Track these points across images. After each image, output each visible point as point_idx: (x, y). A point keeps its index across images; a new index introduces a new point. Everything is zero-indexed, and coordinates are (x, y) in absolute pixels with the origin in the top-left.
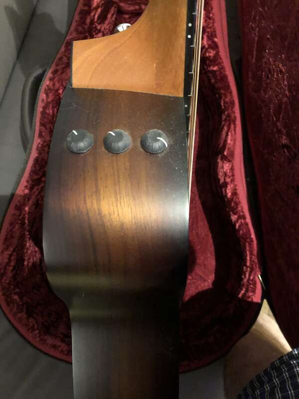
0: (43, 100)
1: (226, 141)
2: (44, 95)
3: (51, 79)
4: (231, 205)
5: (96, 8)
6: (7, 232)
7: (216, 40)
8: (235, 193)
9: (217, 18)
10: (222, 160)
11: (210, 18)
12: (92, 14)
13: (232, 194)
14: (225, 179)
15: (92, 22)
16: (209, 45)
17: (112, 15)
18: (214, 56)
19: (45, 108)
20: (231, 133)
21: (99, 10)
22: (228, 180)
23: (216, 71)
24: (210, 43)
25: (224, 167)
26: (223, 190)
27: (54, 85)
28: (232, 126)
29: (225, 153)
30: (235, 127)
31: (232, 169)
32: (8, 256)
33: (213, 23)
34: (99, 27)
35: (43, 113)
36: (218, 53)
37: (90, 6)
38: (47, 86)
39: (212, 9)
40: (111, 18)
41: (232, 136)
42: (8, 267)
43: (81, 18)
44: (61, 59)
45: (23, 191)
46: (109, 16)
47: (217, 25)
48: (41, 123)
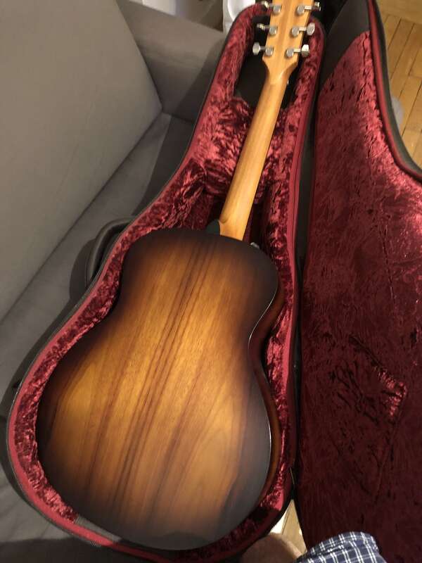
0: (117, 248)
1: (279, 324)
2: (120, 245)
3: (130, 233)
4: (274, 387)
5: (186, 186)
6: (42, 363)
7: (285, 235)
8: (280, 376)
9: (290, 219)
10: (273, 341)
11: (283, 217)
12: (182, 189)
13: (277, 377)
14: (273, 361)
15: (180, 195)
16: (279, 239)
17: (198, 193)
18: (282, 248)
19: (117, 256)
20: (286, 319)
21: (189, 188)
22: (276, 362)
23: (281, 261)
24: (280, 236)
25: (274, 350)
26: (270, 371)
27: (132, 238)
28: (288, 312)
29: (277, 336)
30: (290, 314)
31: (281, 353)
32: (34, 389)
33: (286, 221)
34: (184, 201)
35: (113, 259)
36: (285, 246)
37: (182, 183)
38: (126, 238)
39: (287, 210)
40: (197, 195)
41: (285, 321)
42: (30, 401)
43: (172, 190)
44: (144, 218)
45: (72, 326)
46: (195, 193)
47: (289, 224)
48: (109, 268)
